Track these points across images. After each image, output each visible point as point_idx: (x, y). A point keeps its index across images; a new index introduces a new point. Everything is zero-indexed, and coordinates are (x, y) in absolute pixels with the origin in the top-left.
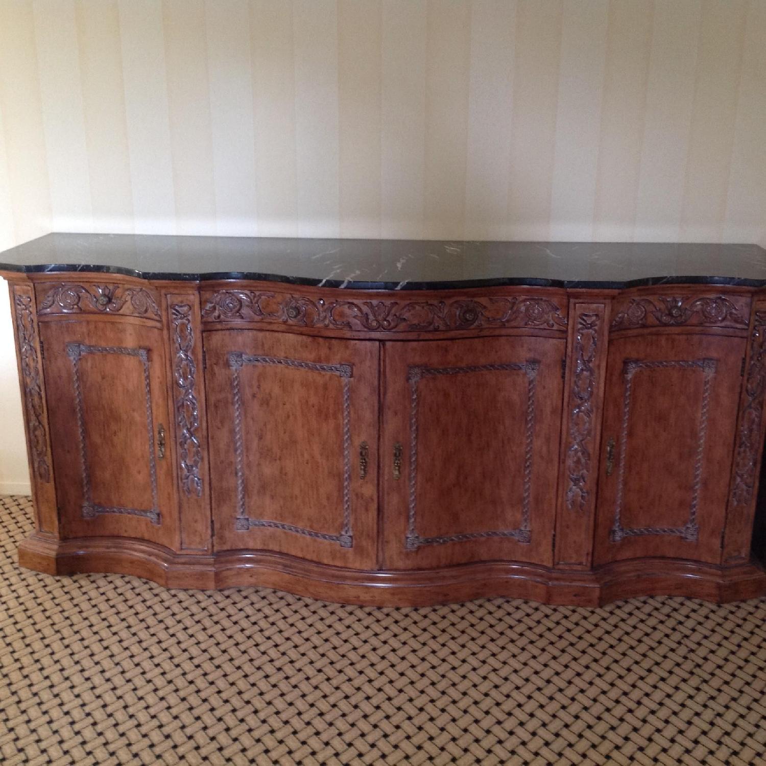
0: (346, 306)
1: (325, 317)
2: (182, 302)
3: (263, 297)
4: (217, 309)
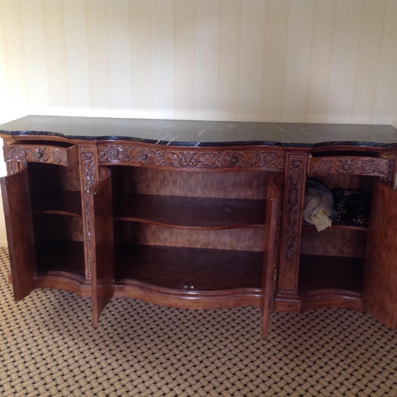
0: (171, 154)
1: (160, 160)
2: (88, 151)
3: (129, 149)
4: (106, 155)
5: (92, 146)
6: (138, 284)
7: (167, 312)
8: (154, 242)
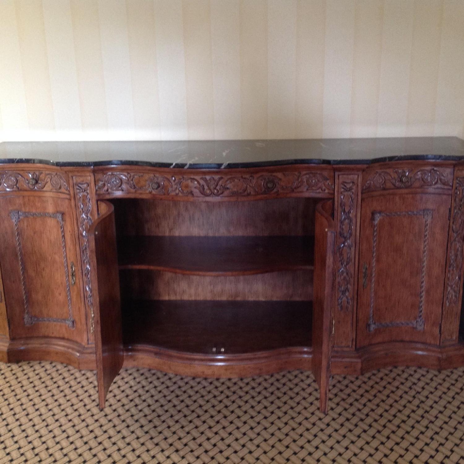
0: (190, 181)
1: (176, 188)
2: (83, 181)
3: (136, 177)
4: (106, 185)
5: (88, 174)
6: (152, 349)
7: (192, 383)
8: (169, 295)
